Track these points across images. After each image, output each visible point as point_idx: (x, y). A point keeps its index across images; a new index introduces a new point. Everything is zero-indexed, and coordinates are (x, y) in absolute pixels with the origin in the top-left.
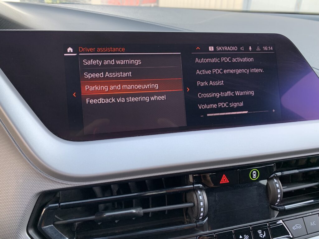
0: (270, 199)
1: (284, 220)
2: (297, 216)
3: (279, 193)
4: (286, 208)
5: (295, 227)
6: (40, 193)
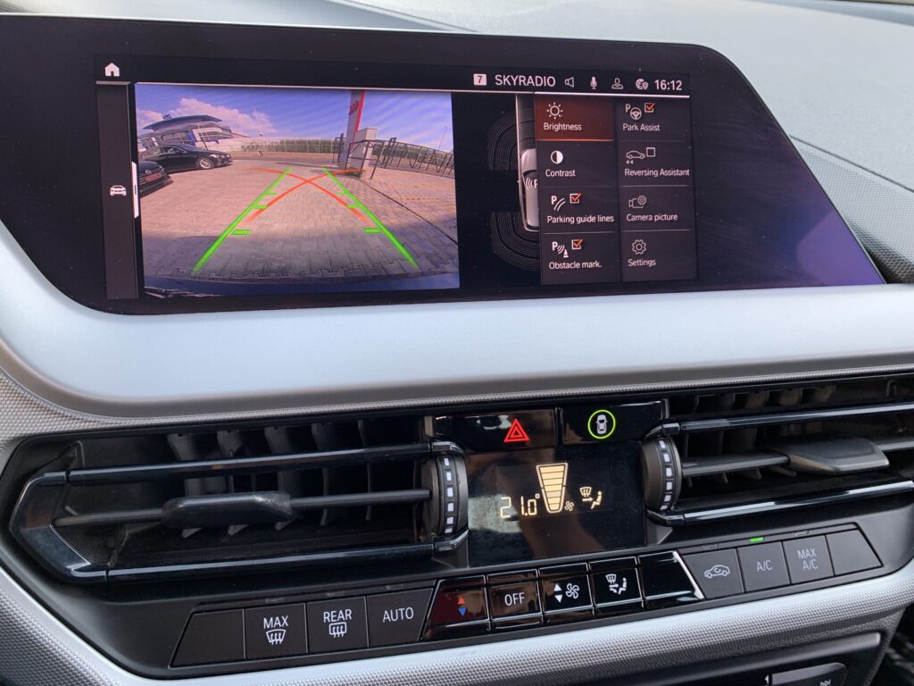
0: (647, 494)
1: (682, 551)
2: (721, 544)
3: (670, 477)
5: (713, 572)
6: (15, 439)
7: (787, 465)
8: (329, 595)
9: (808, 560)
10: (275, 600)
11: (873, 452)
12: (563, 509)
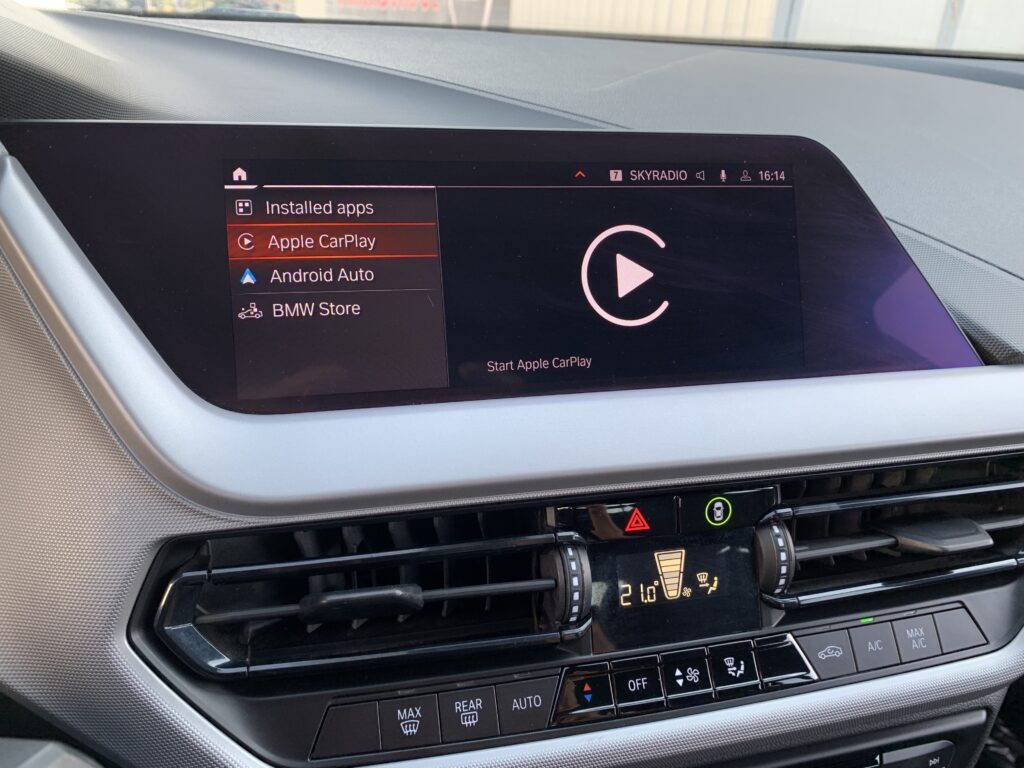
0: (762, 579)
1: (796, 633)
2: (832, 626)
3: (785, 561)
4: (802, 603)
5: (826, 653)
6: (162, 540)
7: (895, 546)
8: (459, 685)
9: (917, 638)
10: (408, 692)
11: (977, 532)
12: (681, 595)
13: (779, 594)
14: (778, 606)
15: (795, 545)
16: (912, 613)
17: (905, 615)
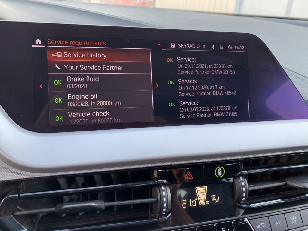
0: (236, 197)
1: (249, 218)
2: (262, 215)
3: (245, 191)
4: (251, 207)
5: (260, 226)
7: (286, 185)
9: (294, 220)
12: (205, 203)
13: (242, 203)
14: (242, 208)
15: (248, 184)
16: (292, 210)
17: (289, 211)
